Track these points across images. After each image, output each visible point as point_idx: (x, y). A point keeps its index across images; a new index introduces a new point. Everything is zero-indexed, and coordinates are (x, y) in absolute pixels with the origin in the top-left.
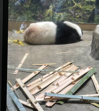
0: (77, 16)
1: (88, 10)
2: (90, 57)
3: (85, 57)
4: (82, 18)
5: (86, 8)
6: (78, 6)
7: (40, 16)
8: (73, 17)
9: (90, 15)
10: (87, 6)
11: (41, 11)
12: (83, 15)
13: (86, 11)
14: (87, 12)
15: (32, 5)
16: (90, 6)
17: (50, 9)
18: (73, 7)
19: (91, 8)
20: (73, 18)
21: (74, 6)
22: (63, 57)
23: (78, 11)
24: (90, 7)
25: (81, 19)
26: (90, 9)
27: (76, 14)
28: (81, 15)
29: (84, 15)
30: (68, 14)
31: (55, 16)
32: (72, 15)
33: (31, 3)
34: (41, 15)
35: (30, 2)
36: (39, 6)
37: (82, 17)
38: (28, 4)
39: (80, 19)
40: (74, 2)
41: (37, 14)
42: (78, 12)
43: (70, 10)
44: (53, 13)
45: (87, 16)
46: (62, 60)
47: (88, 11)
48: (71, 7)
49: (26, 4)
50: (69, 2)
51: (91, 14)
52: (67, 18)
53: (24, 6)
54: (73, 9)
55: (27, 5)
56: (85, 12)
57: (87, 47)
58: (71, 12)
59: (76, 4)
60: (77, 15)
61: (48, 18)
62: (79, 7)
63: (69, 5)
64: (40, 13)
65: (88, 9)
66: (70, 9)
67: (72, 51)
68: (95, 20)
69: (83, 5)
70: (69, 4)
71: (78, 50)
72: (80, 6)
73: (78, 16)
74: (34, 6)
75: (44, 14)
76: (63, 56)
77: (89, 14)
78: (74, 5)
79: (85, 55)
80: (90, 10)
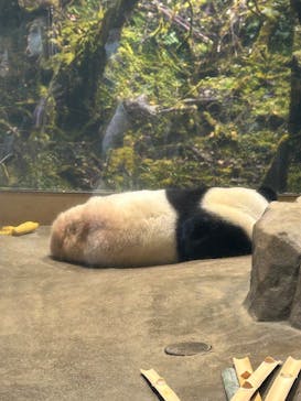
0: (225, 170)
1: (262, 148)
2: (243, 312)
3: (225, 310)
4: (243, 177)
5: (254, 141)
6: (227, 134)
7: (91, 174)
8: (209, 174)
9: (269, 166)
10: (258, 134)
11: (93, 155)
12: (244, 166)
13: (257, 150)
14: (261, 154)
15: (62, 132)
16: (271, 134)
17: (126, 148)
18: (207, 138)
19: (272, 140)
20: (210, 177)
21: (212, 135)
22: (154, 315)
23: (227, 151)
24: (270, 136)
25: (240, 180)
26: (269, 143)
27: (221, 162)
28: (239, 167)
29: (249, 164)
30: (191, 163)
31: (143, 172)
32: (205, 166)
33: (56, 128)
34: (95, 168)
35: (53, 123)
36: (85, 138)
37: (243, 173)
38: (47, 131)
39: (233, 180)
40: (212, 121)
41: (80, 165)
42: (227, 155)
43: (199, 148)
44: (137, 162)
45: (259, 167)
46: (149, 322)
47: (264, 150)
48: (202, 138)
49: (38, 130)
50: (191, 121)
51: (272, 160)
52: (187, 176)
53: (31, 137)
54: (210, 146)
55: (43, 134)
56: (254, 155)
57: (237, 277)
58: (203, 155)
59: (217, 128)
60: (225, 165)
61: (121, 179)
62: (230, 137)
63: (193, 131)
64: (92, 162)
65: (262, 143)
66: (198, 144)
67: (186, 291)
68: (288, 181)
69: (243, 130)
70: (195, 126)
71: (207, 290)
72: (233, 133)
73: (227, 170)
74: (67, 137)
75: (105, 165)
76: (152, 312)
77: (267, 160)
78: (213, 129)
79: (228, 306)
80: (270, 147)
